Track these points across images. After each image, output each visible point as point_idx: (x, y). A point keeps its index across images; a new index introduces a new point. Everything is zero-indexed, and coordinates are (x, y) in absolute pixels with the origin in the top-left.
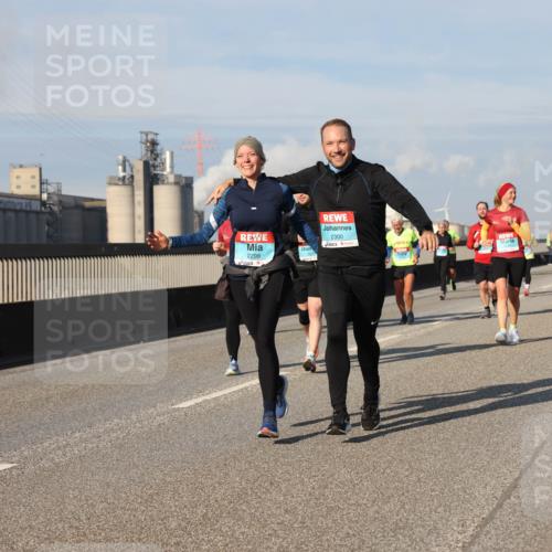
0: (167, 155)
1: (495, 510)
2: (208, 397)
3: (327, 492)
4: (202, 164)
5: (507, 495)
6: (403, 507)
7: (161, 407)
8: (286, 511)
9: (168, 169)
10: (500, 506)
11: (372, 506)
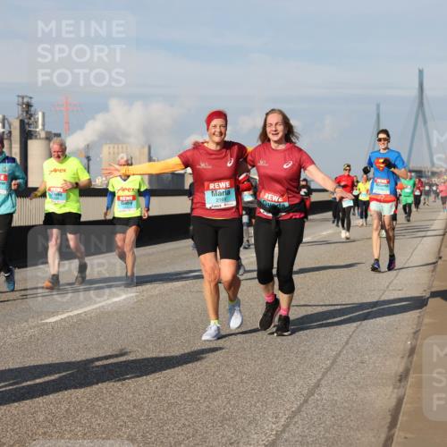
0: (40, 116)
1: (302, 405)
2: (71, 314)
3: (168, 391)
4: (67, 123)
5: (311, 393)
6: (229, 402)
7: (32, 322)
8: (135, 407)
9: (40, 127)
10: (306, 401)
11: (204, 401)
